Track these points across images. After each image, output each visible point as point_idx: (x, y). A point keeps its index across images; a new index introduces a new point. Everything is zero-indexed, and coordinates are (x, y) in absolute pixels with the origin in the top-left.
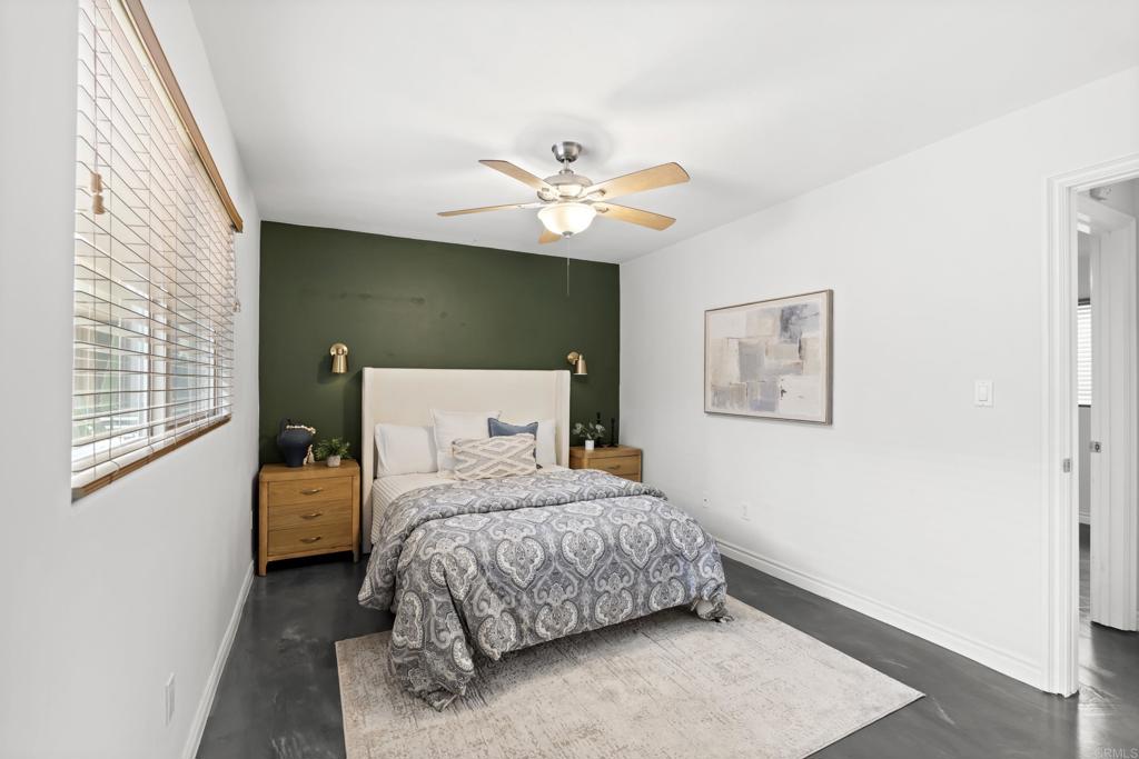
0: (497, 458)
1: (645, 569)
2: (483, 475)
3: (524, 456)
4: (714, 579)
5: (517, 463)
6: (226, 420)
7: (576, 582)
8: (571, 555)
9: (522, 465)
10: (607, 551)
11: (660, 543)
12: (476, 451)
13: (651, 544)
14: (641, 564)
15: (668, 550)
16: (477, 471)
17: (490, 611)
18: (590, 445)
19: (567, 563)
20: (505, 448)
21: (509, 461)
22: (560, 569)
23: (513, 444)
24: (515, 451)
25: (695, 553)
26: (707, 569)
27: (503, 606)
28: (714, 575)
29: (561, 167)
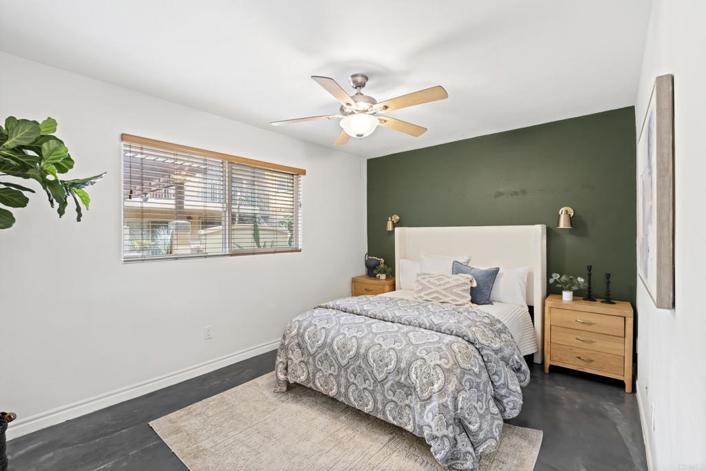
0: (434, 289)
1: (382, 382)
2: (426, 298)
3: (454, 290)
4: (430, 427)
5: (448, 294)
6: (300, 251)
7: (337, 367)
8: (336, 348)
9: (454, 297)
10: (357, 356)
11: (398, 371)
12: (424, 282)
13: (390, 367)
14: (380, 377)
15: (403, 379)
16: (422, 294)
17: (292, 357)
18: (567, 296)
19: (333, 352)
20: (442, 282)
21: (444, 292)
22: (329, 353)
23: (449, 280)
24: (448, 286)
25: (426, 395)
26: (430, 415)
27: (302, 359)
28: (432, 424)
29: (356, 91)
